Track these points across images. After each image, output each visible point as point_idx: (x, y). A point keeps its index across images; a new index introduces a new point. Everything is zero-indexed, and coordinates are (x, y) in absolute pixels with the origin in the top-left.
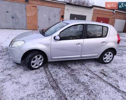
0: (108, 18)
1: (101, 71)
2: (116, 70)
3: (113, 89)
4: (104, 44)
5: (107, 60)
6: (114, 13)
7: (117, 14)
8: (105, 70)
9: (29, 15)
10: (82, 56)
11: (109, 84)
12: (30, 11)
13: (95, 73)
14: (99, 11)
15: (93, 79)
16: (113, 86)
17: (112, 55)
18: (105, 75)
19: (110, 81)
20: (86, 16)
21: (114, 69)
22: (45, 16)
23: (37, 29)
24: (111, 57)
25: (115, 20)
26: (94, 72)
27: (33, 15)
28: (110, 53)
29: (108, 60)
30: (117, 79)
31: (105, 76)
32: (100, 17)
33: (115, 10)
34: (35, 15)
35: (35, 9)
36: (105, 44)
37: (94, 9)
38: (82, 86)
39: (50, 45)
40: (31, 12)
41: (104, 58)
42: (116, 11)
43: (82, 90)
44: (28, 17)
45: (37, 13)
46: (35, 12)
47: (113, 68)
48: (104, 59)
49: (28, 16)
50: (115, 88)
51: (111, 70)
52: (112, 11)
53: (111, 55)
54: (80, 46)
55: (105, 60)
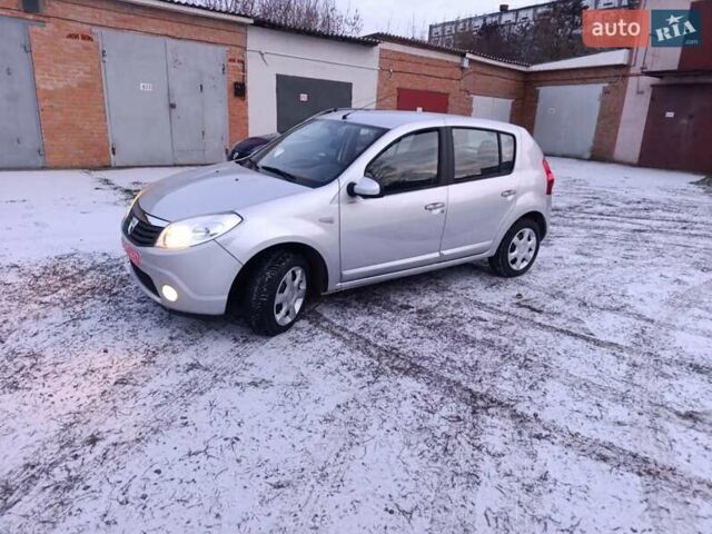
0: (442, 91)
1: (515, 301)
2: (557, 289)
3: (580, 342)
4: (510, 198)
5: (519, 261)
6: (463, 68)
7: (478, 73)
8: (525, 297)
9: (50, 88)
10: (446, 252)
11: (562, 331)
12: (55, 61)
13: (501, 309)
14: (401, 58)
15: (509, 328)
16: (575, 335)
17: (534, 239)
18: (534, 310)
19: (558, 322)
20: (351, 84)
21: (551, 288)
22: (145, 87)
23: (105, 161)
24: (530, 250)
25: (471, 101)
26: (496, 307)
27: (75, 85)
28: (527, 231)
29: (524, 260)
30: (575, 315)
31: (536, 314)
32: (408, 86)
33: (468, 55)
34: (85, 85)
35: (86, 48)
36: (512, 200)
37: (382, 50)
38: (490, 352)
39: (337, 222)
40: (60, 67)
41: (511, 256)
42: (471, 61)
43: (498, 359)
44: (50, 95)
45: (97, 73)
46: (88, 69)
47: (546, 286)
48: (510, 259)
49: (45, 91)
50: (583, 337)
51: (543, 294)
52: (457, 59)
53: (529, 239)
54: (437, 216)
55: (514, 261)
